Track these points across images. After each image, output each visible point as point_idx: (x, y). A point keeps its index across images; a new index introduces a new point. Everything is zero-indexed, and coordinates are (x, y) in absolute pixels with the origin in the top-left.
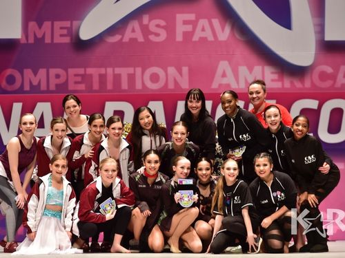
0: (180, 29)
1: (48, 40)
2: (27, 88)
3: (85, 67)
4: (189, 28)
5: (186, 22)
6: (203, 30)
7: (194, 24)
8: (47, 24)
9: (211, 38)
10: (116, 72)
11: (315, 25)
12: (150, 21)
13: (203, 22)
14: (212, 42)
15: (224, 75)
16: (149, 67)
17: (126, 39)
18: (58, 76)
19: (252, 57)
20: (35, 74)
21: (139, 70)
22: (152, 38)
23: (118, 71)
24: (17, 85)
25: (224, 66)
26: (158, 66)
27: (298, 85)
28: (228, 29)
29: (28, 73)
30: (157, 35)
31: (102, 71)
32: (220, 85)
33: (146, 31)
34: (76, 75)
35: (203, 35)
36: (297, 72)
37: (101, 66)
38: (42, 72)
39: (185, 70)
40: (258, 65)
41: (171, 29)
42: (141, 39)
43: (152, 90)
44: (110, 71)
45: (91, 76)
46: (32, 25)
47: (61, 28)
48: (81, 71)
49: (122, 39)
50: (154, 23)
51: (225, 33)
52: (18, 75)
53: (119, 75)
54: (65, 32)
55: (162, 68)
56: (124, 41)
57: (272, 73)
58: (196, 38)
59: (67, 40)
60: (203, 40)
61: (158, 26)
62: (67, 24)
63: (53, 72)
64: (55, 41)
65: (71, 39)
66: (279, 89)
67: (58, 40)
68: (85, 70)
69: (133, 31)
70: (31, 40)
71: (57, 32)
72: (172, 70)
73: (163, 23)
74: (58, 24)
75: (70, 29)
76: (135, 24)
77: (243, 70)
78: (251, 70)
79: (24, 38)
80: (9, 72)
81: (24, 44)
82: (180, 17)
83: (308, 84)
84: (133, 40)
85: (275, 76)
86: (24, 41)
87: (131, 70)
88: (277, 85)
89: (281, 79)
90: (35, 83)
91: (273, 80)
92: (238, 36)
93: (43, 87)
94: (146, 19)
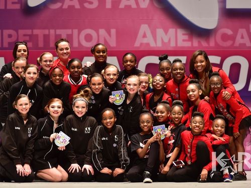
1: (2, 7)
3: (32, 28)
9: (134, 6)
10: (57, 33)
14: (134, 9)
15: (145, 36)
16: (84, 29)
17: (65, 6)
18: (10, 36)
19: (168, 22)
21: (76, 32)
22: (87, 5)
23: (59, 32)
25: (144, 28)
26: (91, 28)
27: (204, 44)
30: (91, 3)
31: (46, 32)
32: (141, 44)
34: (25, 35)
35: (128, 3)
37: (44, 28)
39: (113, 31)
40: (173, 28)
42: (77, 6)
43: (86, 48)
44: (52, 32)
45: (37, 36)
48: (29, 32)
49: (62, 6)
51: (145, 2)
53: (60, 35)
55: (95, 31)
56: (64, 8)
57: (184, 34)
58: (122, 6)
59: (18, 7)
60: (128, 7)
63: (6, 32)
64: (8, 8)
65: (21, 7)
66: (188, 47)
68: (32, 32)
72: (102, 32)
77: (160, 32)
78: (166, 32)
83: (212, 44)
84: (71, 7)
85: (186, 37)
87: (69, 31)
88: (188, 44)
89: (190, 39)
91: (184, 40)
92: (156, 5)
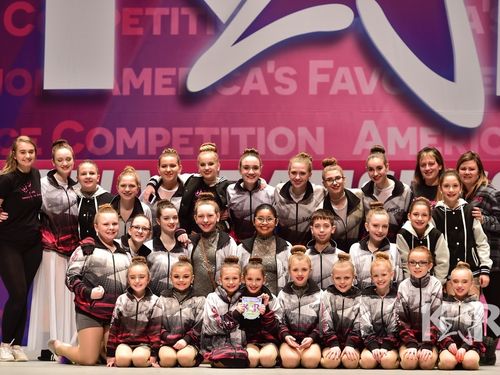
0: (315, 80)
1: (147, 92)
2: (120, 151)
3: (194, 126)
4: (325, 78)
5: (321, 71)
6: (343, 80)
7: (332, 73)
8: (147, 72)
9: (353, 91)
10: (232, 133)
11: (484, 76)
12: (276, 69)
13: (343, 71)
14: (354, 96)
15: (369, 138)
16: (274, 127)
17: (246, 92)
18: (159, 137)
19: (405, 116)
20: (131, 134)
21: (261, 131)
22: (279, 90)
23: (235, 131)
24: (108, 148)
25: (369, 126)
28: (374, 80)
29: (122, 132)
30: (285, 86)
31: (216, 131)
32: (364, 151)
33: (271, 81)
34: (182, 136)
35: (343, 87)
36: (462, 135)
37: (214, 125)
38: (140, 132)
39: (320, 131)
40: (413, 126)
41: (302, 79)
42: (265, 92)
43: (277, 156)
44: (225, 131)
46: (128, 72)
47: (165, 77)
48: (188, 131)
49: (240, 91)
50: (281, 72)
51: (370, 85)
52: (109, 136)
53: (238, 136)
54: (169, 81)
55: (292, 130)
56: (243, 93)
57: (430, 136)
58: (334, 91)
59: (171, 92)
60: (343, 93)
61: (286, 75)
62: (172, 71)
63: (154, 131)
64: (157, 93)
65: (177, 92)
67: (160, 91)
68: (194, 132)
69: (255, 81)
70: (126, 92)
71: (159, 81)
72: (303, 132)
73: (292, 72)
74: (160, 72)
75: (175, 78)
76: (257, 72)
77: (393, 132)
78: (403, 131)
79: (118, 89)
80: (98, 131)
81: (117, 97)
82: (315, 65)
84: (255, 93)
86: (117, 93)
87: (251, 131)
89: (440, 145)
90: (131, 146)
92: (387, 89)
93: (141, 151)
94: (271, 66)
